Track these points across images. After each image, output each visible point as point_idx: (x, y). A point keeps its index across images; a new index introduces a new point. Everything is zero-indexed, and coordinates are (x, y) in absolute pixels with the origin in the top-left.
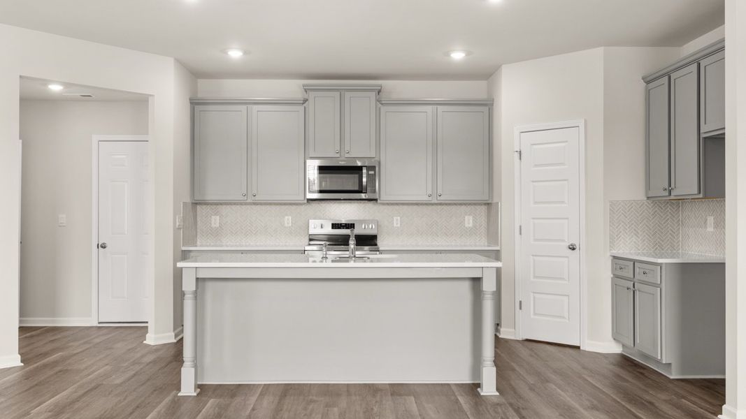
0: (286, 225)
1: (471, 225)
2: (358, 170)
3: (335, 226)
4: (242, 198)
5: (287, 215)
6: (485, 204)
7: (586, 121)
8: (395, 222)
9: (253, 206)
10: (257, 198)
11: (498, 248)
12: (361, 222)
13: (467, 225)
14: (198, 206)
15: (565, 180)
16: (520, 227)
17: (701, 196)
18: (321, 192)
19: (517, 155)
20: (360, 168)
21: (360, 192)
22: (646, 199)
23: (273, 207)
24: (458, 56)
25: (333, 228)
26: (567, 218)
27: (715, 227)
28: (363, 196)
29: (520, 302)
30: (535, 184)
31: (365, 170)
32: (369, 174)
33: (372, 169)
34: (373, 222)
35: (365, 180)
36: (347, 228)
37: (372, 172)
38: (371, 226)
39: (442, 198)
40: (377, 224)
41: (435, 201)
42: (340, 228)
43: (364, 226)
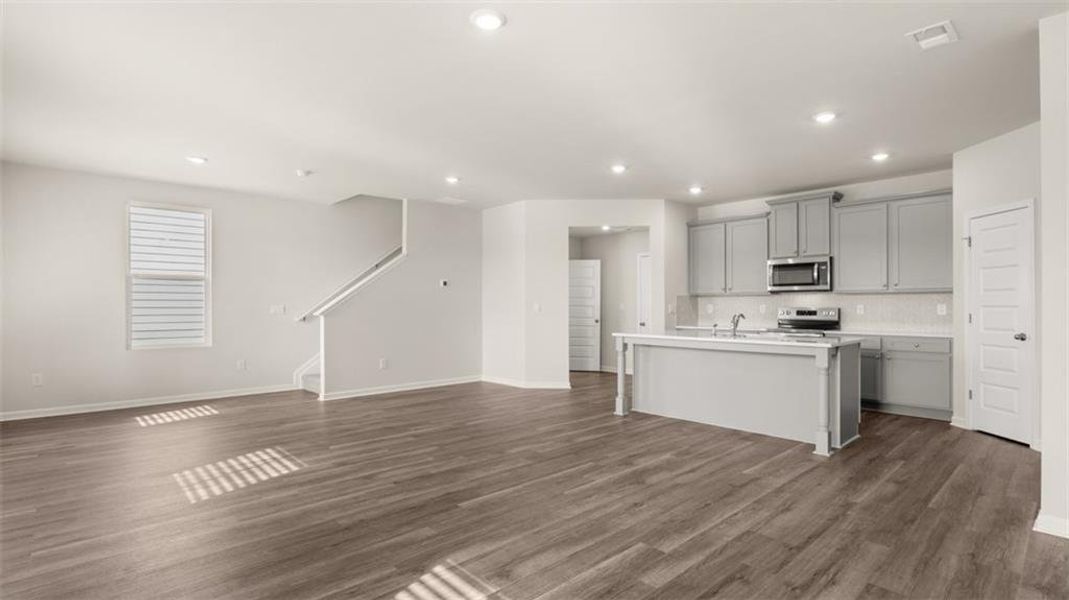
1: (944, 313)
2: (810, 265)
3: (799, 313)
4: (722, 292)
10: (733, 291)
12: (823, 310)
13: (939, 313)
14: (699, 299)
18: (774, 285)
19: (967, 242)
20: (812, 265)
21: (813, 284)
24: (880, 157)
25: (798, 315)
28: (818, 288)
29: (970, 392)
30: (985, 270)
31: (816, 266)
32: (819, 269)
33: (823, 264)
34: (835, 310)
35: (815, 274)
36: (810, 315)
37: (823, 267)
38: (831, 313)
39: (898, 288)
40: (837, 312)
41: (890, 291)
42: (803, 314)
43: (824, 313)
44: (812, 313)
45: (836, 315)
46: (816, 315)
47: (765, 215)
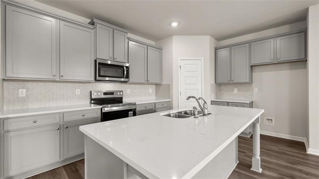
0: (77, 94)
2: (121, 67)
4: (52, 77)
5: (77, 88)
6: (155, 84)
7: (204, 58)
8: (128, 91)
11: (170, 100)
14: (4, 82)
15: (197, 77)
16: (181, 93)
19: (179, 67)
21: (122, 77)
23: (68, 84)
27: (238, 91)
28: (123, 79)
30: (186, 78)
31: (125, 68)
32: (126, 70)
33: (127, 67)
34: (122, 91)
35: (125, 72)
36: (111, 94)
37: (127, 69)
38: (121, 93)
39: (149, 82)
40: (123, 93)
41: (147, 83)
42: (107, 95)
43: (118, 93)
44: (112, 93)
45: (123, 94)
46: (113, 94)
47: (93, 28)
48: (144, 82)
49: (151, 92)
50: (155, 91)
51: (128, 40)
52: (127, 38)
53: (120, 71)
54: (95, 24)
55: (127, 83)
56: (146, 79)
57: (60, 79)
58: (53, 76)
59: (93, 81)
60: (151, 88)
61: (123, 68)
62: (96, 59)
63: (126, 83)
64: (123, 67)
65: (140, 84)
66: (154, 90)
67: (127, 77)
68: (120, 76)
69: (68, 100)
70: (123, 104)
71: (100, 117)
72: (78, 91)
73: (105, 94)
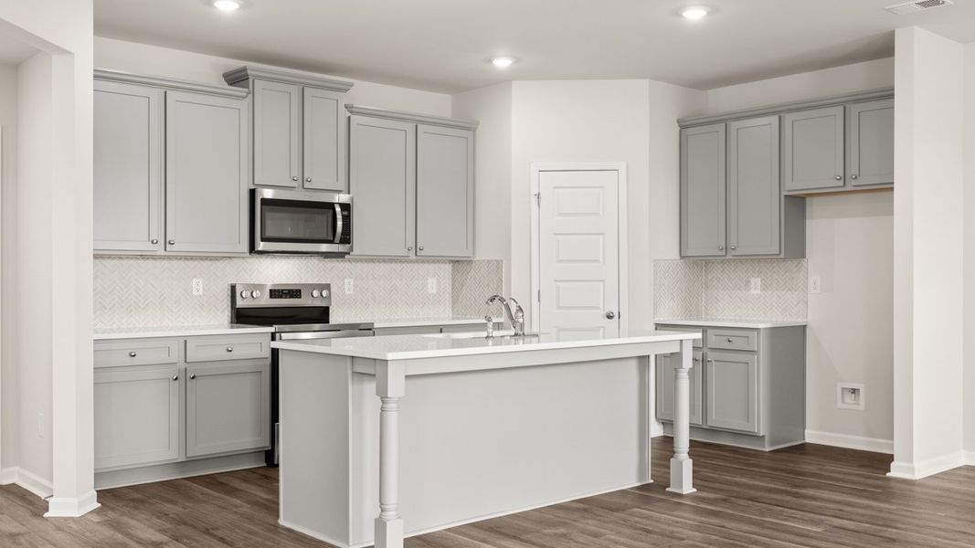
0: (195, 293)
2: (328, 208)
4: (151, 247)
5: (195, 277)
6: (451, 262)
7: (627, 164)
8: (347, 286)
9: (141, 262)
10: (174, 247)
12: (309, 287)
13: (429, 291)
15: (600, 234)
16: (539, 293)
17: (782, 256)
19: (534, 200)
21: (331, 241)
22: (678, 257)
24: (502, 63)
25: (271, 297)
26: (603, 281)
27: (763, 289)
30: (560, 237)
31: (338, 209)
32: (343, 216)
33: (346, 207)
34: (327, 287)
35: (340, 223)
36: (291, 297)
37: (345, 213)
38: (325, 293)
39: (423, 253)
40: (329, 290)
41: (413, 257)
42: (280, 297)
43: (316, 293)
44: (295, 293)
45: (329, 297)
46: (300, 297)
47: (245, 94)
48: (405, 253)
49: (435, 291)
50: (449, 289)
51: (349, 114)
52: (346, 106)
53: (322, 219)
54: (251, 80)
55: (343, 257)
56: (411, 243)
57: (165, 250)
58: (153, 242)
59: (243, 255)
60: (434, 276)
61: (331, 211)
62: (253, 187)
63: (340, 260)
64: (331, 206)
65: (391, 260)
66: (447, 283)
67: (346, 238)
68: (323, 236)
69: (172, 312)
70: (331, 326)
71: (270, 359)
72: (198, 286)
73: (275, 293)
